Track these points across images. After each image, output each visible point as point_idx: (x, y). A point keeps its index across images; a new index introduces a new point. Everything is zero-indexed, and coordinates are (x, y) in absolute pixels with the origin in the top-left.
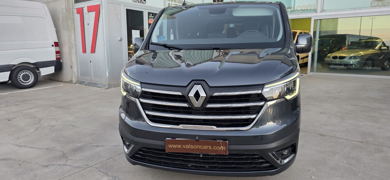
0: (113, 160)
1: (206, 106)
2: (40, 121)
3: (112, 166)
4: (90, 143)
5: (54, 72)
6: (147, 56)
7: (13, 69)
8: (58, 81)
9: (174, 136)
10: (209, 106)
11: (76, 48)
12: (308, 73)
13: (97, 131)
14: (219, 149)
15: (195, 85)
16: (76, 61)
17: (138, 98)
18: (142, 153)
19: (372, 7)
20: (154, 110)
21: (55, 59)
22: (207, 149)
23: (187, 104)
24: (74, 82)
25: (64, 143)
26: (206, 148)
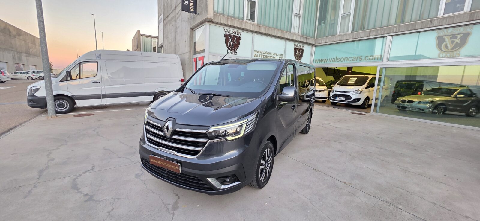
1: (172, 137)
7: (156, 94)
9: (155, 154)
12: (371, 113)
14: (175, 168)
15: (168, 121)
19: (440, 58)
20: (150, 134)
23: (163, 133)
26: (169, 166)
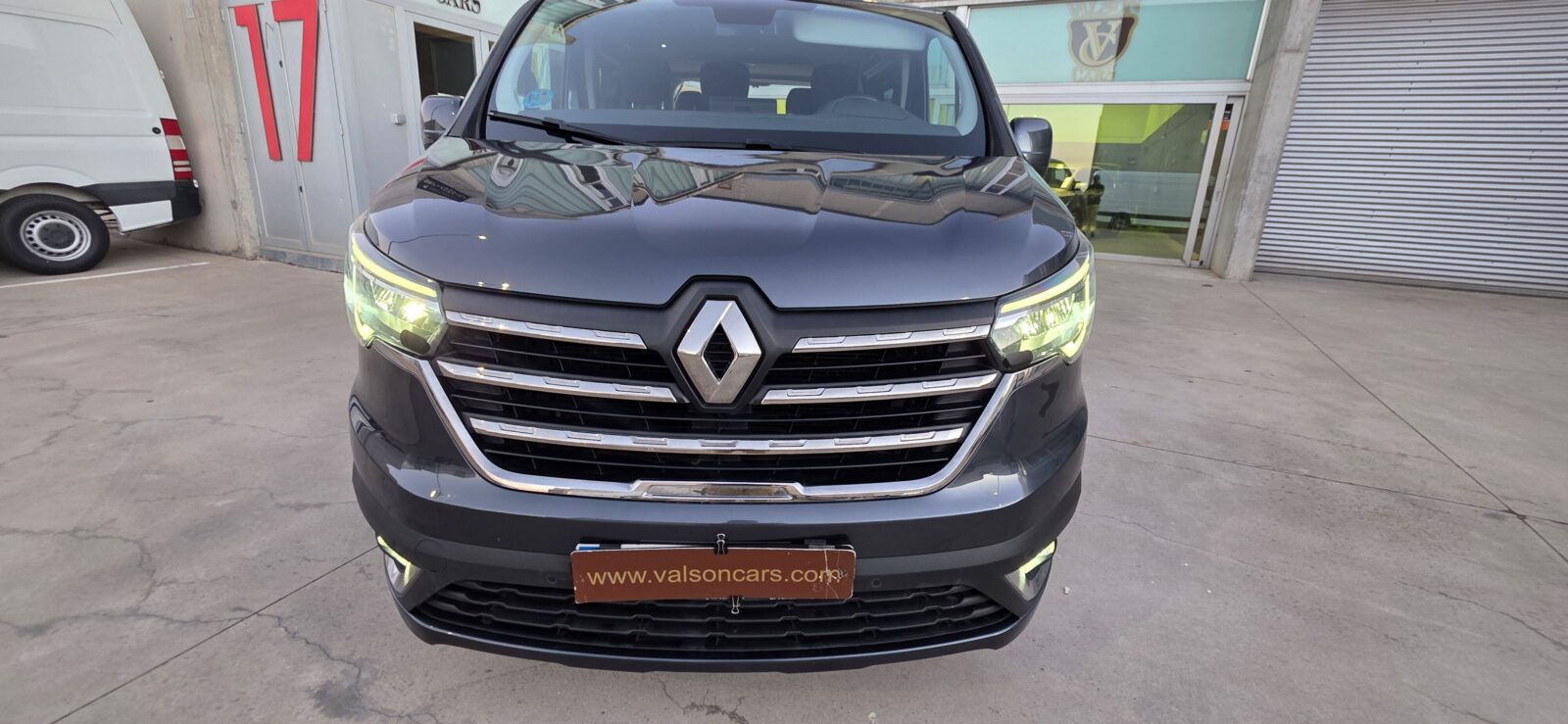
0: (358, 570)
1: (758, 397)
2: (78, 400)
3: (349, 606)
4: (271, 495)
5: (171, 219)
6: (481, 166)
8: (192, 249)
9: (610, 535)
10: (775, 396)
11: (246, 143)
13: (304, 437)
14: (815, 579)
15: (708, 302)
16: (248, 185)
17: (431, 359)
18: (462, 596)
20: (513, 411)
21: (172, 178)
22: (763, 580)
23: (668, 390)
24: (249, 253)
25: (159, 499)
26: (757, 579)
